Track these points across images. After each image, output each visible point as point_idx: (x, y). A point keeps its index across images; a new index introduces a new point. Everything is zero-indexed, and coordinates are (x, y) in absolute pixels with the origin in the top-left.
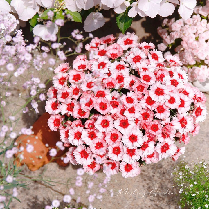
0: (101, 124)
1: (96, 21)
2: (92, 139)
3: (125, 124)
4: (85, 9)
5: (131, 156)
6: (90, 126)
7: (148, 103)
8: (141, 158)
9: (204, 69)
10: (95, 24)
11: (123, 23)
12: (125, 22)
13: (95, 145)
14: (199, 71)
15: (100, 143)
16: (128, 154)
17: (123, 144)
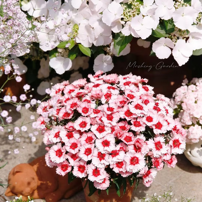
0: (80, 125)
1: (105, 64)
2: (69, 138)
3: (101, 129)
4: (95, 45)
5: (101, 160)
6: (71, 128)
7: (126, 115)
8: (110, 165)
9: (198, 128)
10: (105, 67)
11: (120, 46)
12: (121, 46)
13: (70, 145)
14: (193, 129)
15: (75, 143)
16: (98, 157)
17: (95, 146)
